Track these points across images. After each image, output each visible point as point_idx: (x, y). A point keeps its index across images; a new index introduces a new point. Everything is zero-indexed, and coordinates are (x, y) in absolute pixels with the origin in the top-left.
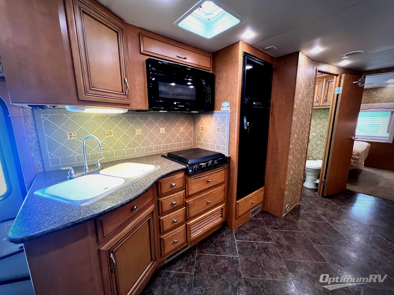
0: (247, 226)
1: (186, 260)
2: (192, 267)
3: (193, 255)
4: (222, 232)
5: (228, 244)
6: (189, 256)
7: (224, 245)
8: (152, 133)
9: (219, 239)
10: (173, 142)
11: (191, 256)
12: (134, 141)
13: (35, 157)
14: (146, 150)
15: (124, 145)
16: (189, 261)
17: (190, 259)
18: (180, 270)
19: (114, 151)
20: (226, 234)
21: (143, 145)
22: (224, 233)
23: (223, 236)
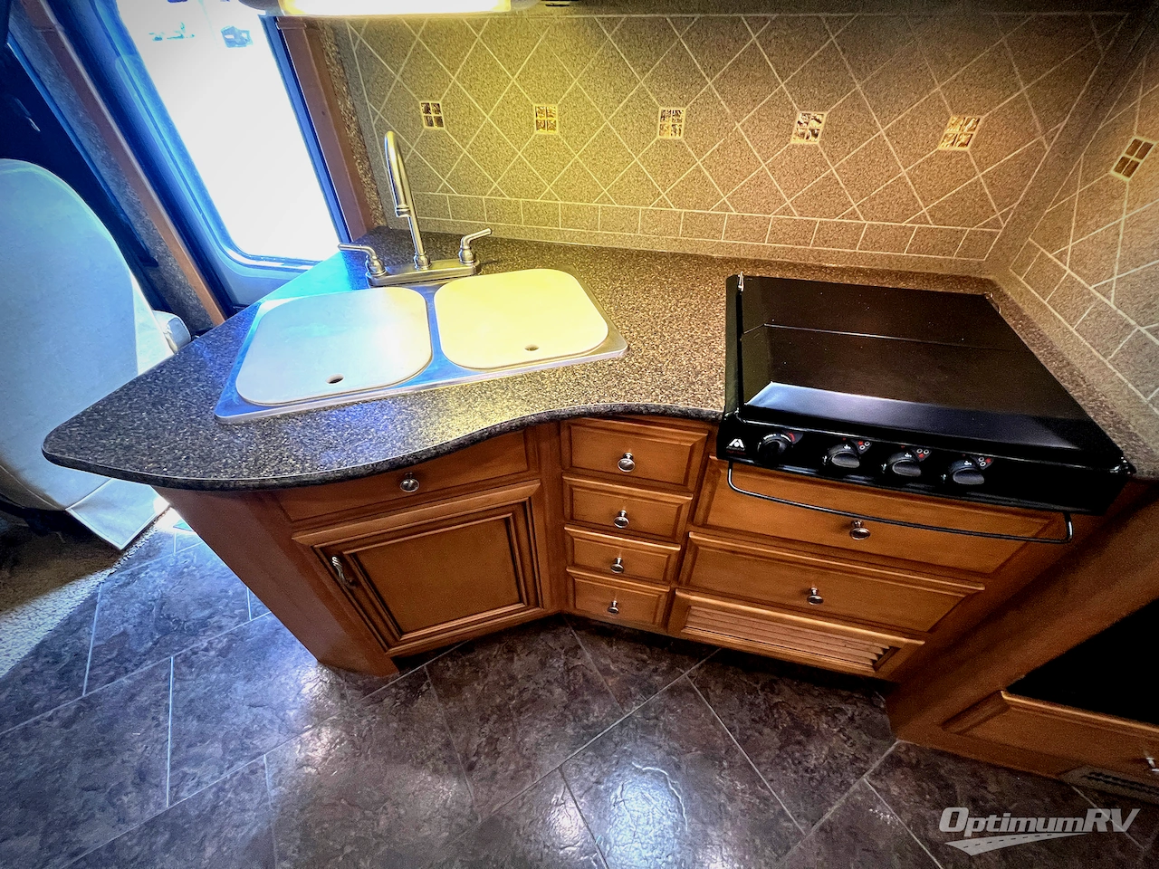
0: (993, 788)
1: (644, 661)
2: (638, 697)
3: (671, 668)
4: (845, 700)
5: (816, 755)
6: (660, 660)
7: (799, 743)
8: (740, 141)
9: (806, 708)
10: (853, 214)
11: (664, 666)
12: (640, 172)
13: (365, 180)
14: (685, 227)
15: (595, 185)
16: (645, 672)
17: (655, 671)
18: (606, 671)
19: (560, 202)
20: (852, 719)
21: (678, 198)
22: (849, 710)
23: (833, 714)
